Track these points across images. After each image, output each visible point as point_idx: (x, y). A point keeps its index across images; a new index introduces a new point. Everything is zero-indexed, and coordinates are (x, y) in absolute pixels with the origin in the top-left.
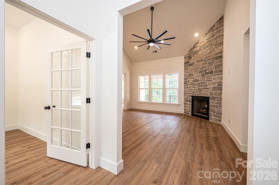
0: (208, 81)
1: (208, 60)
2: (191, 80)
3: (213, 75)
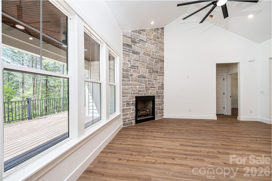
0: (154, 79)
1: (155, 58)
3: (158, 75)
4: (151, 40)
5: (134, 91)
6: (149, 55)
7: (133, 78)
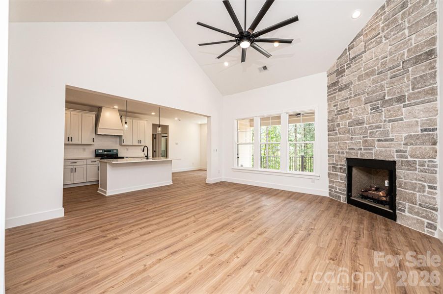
0: (389, 121)
1: (390, 69)
2: (344, 123)
3: (405, 106)
4: (379, 34)
5: (342, 149)
6: (372, 73)
7: (341, 128)
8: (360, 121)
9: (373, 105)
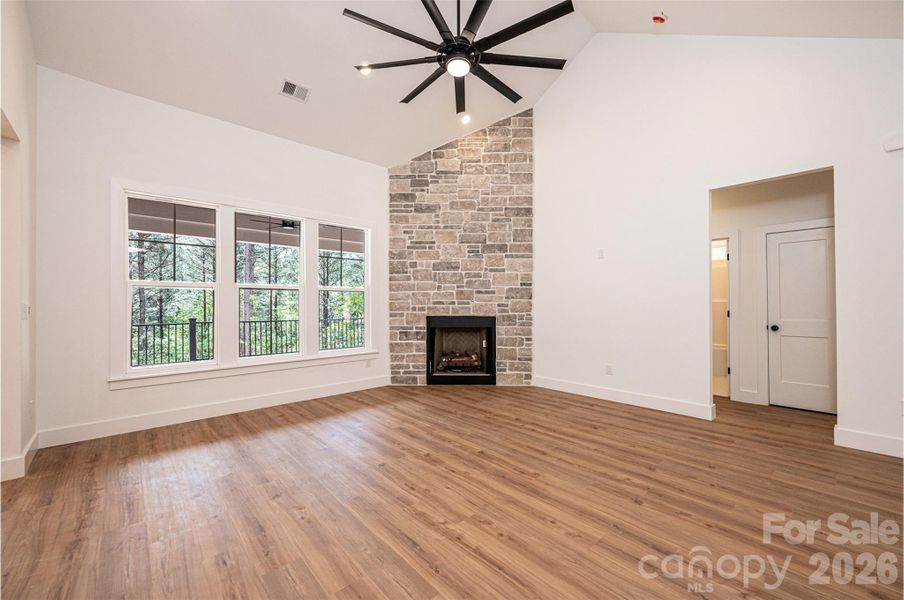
0: (491, 270)
1: (492, 210)
2: (425, 263)
3: (507, 256)
4: (479, 161)
5: (421, 303)
6: (471, 205)
7: (418, 271)
8: (453, 265)
9: (471, 247)
